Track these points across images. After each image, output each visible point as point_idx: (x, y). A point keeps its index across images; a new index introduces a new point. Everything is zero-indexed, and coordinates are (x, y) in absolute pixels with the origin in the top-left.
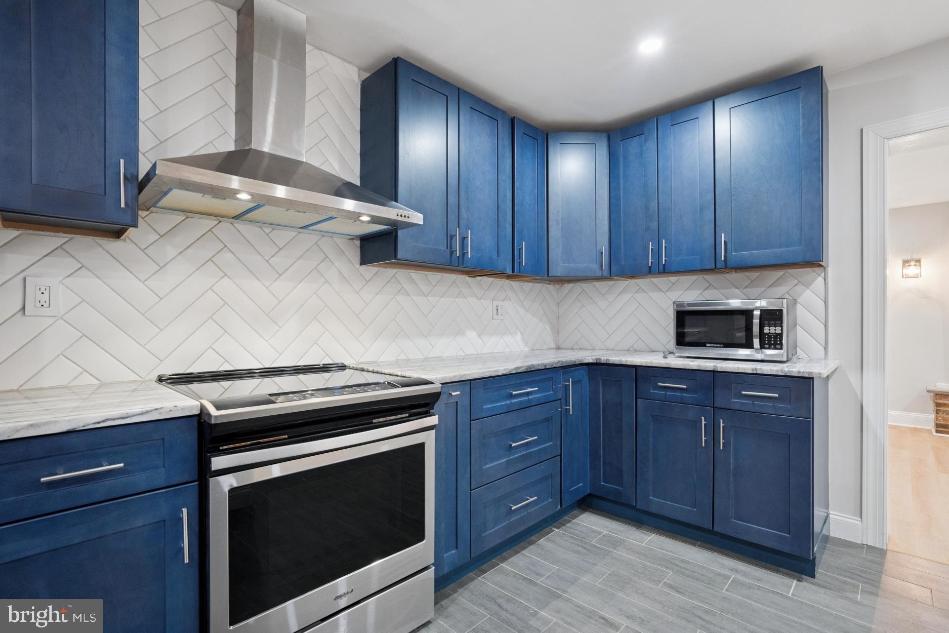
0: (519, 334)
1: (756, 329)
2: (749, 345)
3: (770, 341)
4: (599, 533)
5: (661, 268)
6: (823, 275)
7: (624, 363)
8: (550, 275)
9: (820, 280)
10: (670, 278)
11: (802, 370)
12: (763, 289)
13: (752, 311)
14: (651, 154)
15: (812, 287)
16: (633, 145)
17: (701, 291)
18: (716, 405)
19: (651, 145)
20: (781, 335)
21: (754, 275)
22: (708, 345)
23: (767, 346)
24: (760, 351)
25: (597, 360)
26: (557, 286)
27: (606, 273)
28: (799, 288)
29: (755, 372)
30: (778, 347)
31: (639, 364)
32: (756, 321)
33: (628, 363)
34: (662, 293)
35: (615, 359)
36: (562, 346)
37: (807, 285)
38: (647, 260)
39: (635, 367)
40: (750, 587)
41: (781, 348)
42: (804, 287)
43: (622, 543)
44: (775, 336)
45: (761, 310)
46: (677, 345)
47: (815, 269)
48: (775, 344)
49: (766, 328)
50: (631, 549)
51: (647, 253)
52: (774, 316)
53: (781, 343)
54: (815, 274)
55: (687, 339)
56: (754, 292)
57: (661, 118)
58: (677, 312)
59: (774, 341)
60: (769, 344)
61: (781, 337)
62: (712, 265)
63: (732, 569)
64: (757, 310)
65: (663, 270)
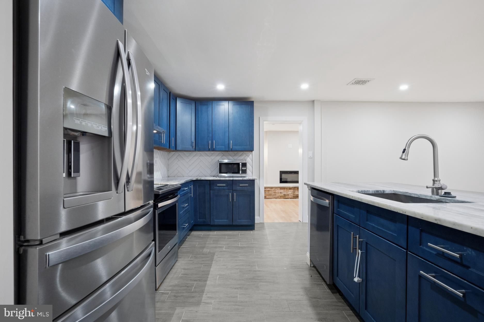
0: (160, 171)
1: (241, 168)
2: (239, 173)
3: (243, 171)
4: (202, 234)
5: (213, 149)
7: (206, 179)
8: (177, 149)
9: (251, 155)
10: (211, 152)
11: (253, 178)
12: (238, 157)
14: (210, 112)
16: (204, 108)
17: (221, 157)
18: (233, 189)
19: (210, 109)
20: (246, 170)
21: (236, 152)
22: (228, 173)
24: (241, 174)
25: (196, 179)
26: (168, 153)
27: (194, 150)
29: (243, 179)
31: (211, 179)
32: (241, 166)
33: (207, 179)
35: (203, 178)
36: (170, 176)
37: (248, 156)
38: (208, 146)
39: (210, 181)
40: (244, 234)
41: (246, 173)
42: (247, 157)
43: (210, 235)
44: (245, 170)
45: (242, 163)
46: (219, 173)
47: (250, 152)
48: (245, 172)
49: (243, 168)
50: (213, 235)
51: (208, 144)
52: (244, 165)
53: (246, 172)
54: (250, 153)
55: (222, 172)
56: (236, 158)
57: (213, 102)
58: (219, 163)
59: (244, 172)
60: (243, 172)
61: (246, 171)
62: (227, 149)
63: (239, 233)
64: (240, 163)
65: (213, 150)
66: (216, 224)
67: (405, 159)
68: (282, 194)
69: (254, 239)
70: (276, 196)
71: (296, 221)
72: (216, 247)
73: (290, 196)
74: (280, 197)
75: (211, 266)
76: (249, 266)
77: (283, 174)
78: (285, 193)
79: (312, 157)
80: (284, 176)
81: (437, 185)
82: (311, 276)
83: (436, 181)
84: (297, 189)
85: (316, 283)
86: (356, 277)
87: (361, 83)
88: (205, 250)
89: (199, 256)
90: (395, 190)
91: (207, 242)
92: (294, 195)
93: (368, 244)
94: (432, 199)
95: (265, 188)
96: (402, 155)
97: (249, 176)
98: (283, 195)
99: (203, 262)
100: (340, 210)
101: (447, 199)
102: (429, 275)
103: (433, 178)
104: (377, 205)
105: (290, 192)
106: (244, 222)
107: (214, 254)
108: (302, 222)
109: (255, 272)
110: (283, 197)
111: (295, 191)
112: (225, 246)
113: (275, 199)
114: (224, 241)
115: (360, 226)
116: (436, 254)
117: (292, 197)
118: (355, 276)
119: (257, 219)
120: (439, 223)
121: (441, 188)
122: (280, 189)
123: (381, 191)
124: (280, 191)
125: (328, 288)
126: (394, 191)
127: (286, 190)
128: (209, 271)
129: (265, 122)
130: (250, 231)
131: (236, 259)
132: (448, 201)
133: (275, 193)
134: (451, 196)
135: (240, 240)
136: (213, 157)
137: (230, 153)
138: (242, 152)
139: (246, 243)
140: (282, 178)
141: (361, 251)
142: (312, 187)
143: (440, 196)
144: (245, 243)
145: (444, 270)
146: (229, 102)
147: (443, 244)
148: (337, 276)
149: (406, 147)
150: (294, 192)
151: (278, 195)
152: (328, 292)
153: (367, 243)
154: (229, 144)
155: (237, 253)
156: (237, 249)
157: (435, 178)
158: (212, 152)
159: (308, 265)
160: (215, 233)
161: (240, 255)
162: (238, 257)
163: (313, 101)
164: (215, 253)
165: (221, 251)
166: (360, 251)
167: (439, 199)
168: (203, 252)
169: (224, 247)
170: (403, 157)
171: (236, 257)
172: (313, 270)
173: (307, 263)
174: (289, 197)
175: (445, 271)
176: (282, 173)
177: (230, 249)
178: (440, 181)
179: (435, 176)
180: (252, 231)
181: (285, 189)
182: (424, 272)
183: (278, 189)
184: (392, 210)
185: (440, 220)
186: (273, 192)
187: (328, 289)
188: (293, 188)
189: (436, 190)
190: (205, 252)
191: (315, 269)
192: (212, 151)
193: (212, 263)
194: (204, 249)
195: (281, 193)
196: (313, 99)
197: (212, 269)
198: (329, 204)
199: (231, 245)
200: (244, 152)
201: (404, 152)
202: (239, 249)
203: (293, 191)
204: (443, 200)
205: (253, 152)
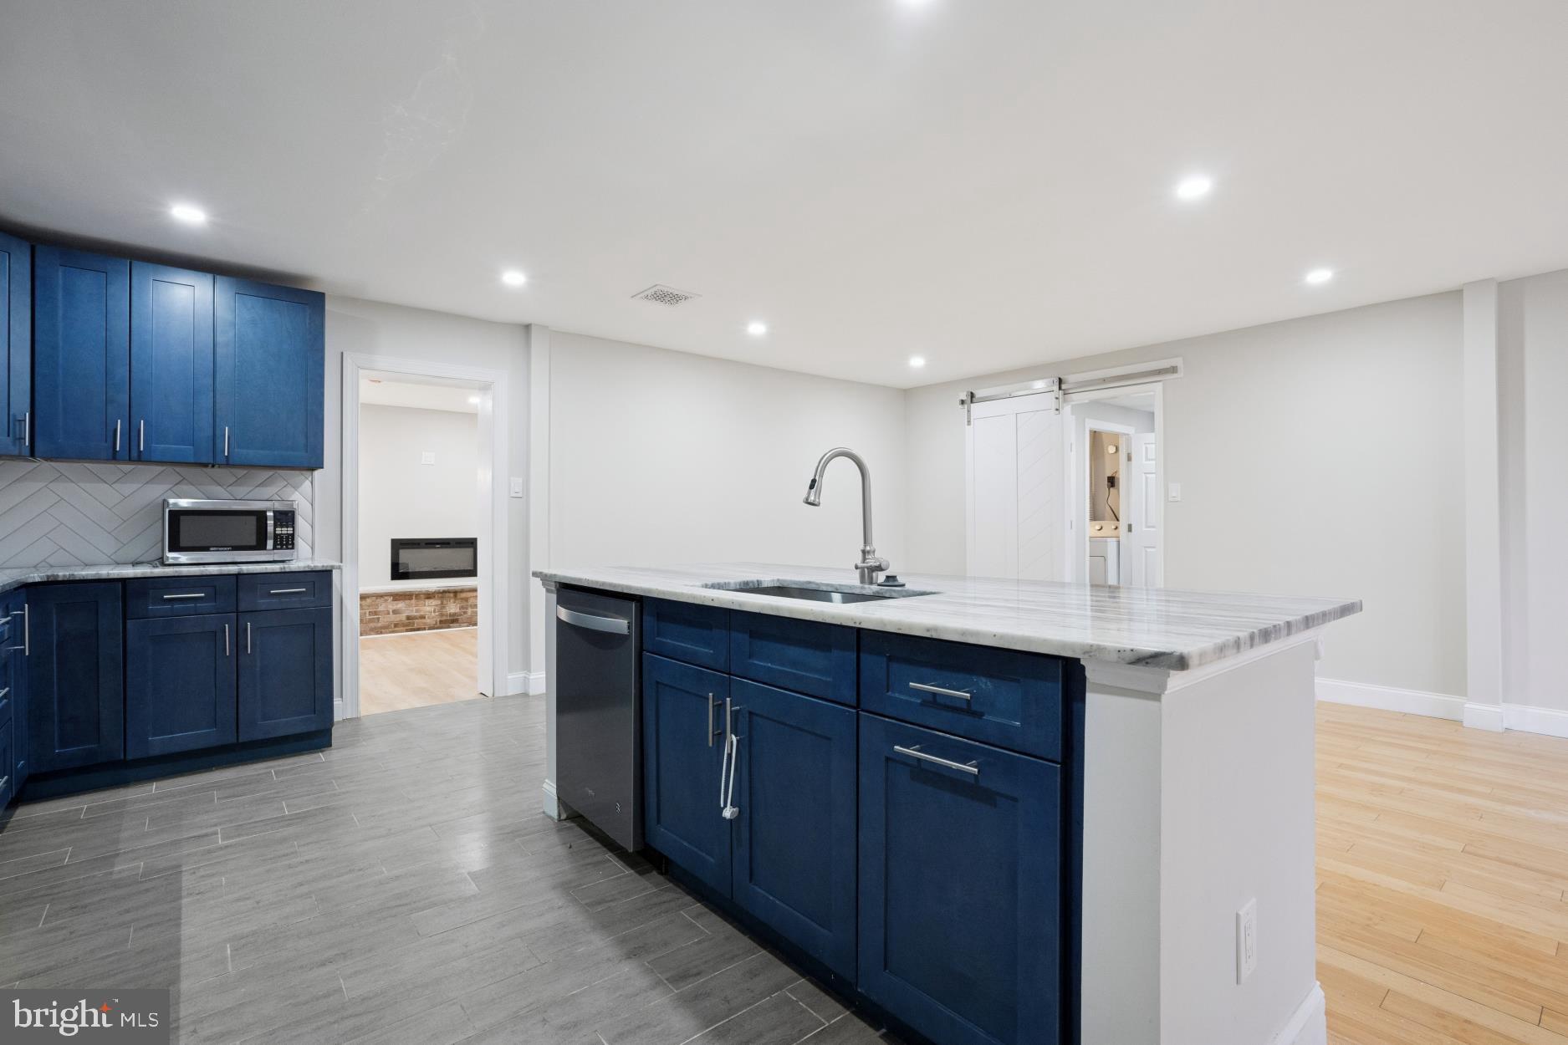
1: (270, 529)
2: (261, 545)
3: (282, 542)
5: (135, 454)
6: (310, 479)
9: (307, 483)
11: (325, 565)
12: (251, 488)
13: (265, 512)
14: (120, 304)
15: (300, 489)
17: (171, 486)
18: (242, 609)
19: (118, 289)
20: (293, 535)
21: (241, 472)
22: (212, 549)
23: (279, 547)
24: (272, 552)
27: (25, 452)
28: (289, 489)
29: (283, 570)
30: (290, 547)
31: (131, 576)
32: (270, 522)
33: (107, 577)
34: (106, 485)
37: (296, 488)
38: (110, 440)
39: (124, 581)
40: (292, 769)
41: (293, 548)
42: (293, 489)
43: (125, 802)
44: (287, 538)
45: (274, 512)
46: (170, 551)
47: (304, 472)
48: (287, 544)
49: (279, 531)
50: (144, 800)
51: (111, 434)
52: (286, 517)
53: (293, 544)
54: (303, 477)
55: (183, 544)
56: (241, 491)
57: (136, 264)
58: (170, 511)
59: (287, 542)
60: (282, 545)
61: (293, 539)
62: (209, 459)
63: (267, 768)
64: (270, 511)
65: (141, 459)
66: (155, 751)
67: (816, 503)
68: (403, 617)
69: (340, 778)
70: (380, 625)
71: (472, 695)
72: (176, 843)
73: (428, 621)
74: (396, 627)
75: (180, 918)
76: (351, 871)
77: (402, 548)
78: (412, 611)
79: (520, 495)
80: (406, 556)
81: (871, 562)
82: (570, 847)
83: (868, 552)
84: (452, 595)
85: (589, 861)
86: (725, 806)
87: (667, 299)
88: (121, 868)
89: (97, 898)
90: (781, 578)
91: (124, 835)
92: (442, 615)
93: (757, 715)
94: (864, 592)
95: (363, 597)
96: (809, 494)
97: (302, 558)
98: (404, 619)
99: (128, 917)
100: (664, 640)
101: (894, 591)
102: (913, 750)
103: (862, 547)
104: (787, 615)
105: (428, 609)
106: (289, 724)
107: (176, 871)
108: (490, 695)
109: (382, 884)
110: (404, 625)
111: (445, 602)
112: (219, 829)
113: (377, 633)
114: (207, 812)
115: (729, 674)
116: (921, 704)
117: (436, 623)
118: (722, 806)
119: (341, 709)
120: (935, 636)
121: (879, 568)
122: (394, 600)
123: (753, 582)
124: (395, 607)
125: (624, 864)
126: (778, 580)
127: (413, 601)
128: (179, 940)
129: (361, 371)
130: (316, 755)
131: (287, 862)
132: (894, 595)
133: (376, 613)
134: (896, 583)
135: (283, 791)
136: (128, 488)
137: (216, 472)
138: (271, 473)
139: (311, 796)
140: (400, 562)
141: (736, 736)
142: (560, 583)
143: (879, 585)
144: (305, 798)
145: (937, 733)
146: (218, 277)
147: (934, 680)
148: (659, 821)
149: (815, 476)
150: (443, 606)
151: (385, 620)
152: (627, 876)
153: (751, 713)
154: (215, 438)
155: (284, 840)
156: (282, 827)
157: (865, 546)
158: (127, 467)
159: (550, 817)
160: (154, 788)
161: (299, 846)
162: (296, 852)
163: (527, 328)
164: (180, 866)
165: (209, 852)
166: (733, 737)
167: (878, 592)
168: (115, 877)
169: (216, 833)
170: (812, 498)
171: (287, 855)
172: (569, 828)
173: (544, 812)
174: (425, 624)
175: (941, 734)
176: (398, 545)
177: (247, 835)
178: (874, 552)
179: (866, 541)
180: (322, 752)
181: (411, 599)
182: (901, 747)
183: (386, 600)
184: (829, 621)
185: (936, 629)
186: (367, 611)
187: (627, 867)
188: (439, 592)
189: (868, 572)
190: (124, 875)
191: (573, 824)
192: (130, 460)
193: (180, 909)
194: (113, 865)
195: (395, 612)
196: (527, 320)
197: (186, 931)
198: (629, 628)
199: (250, 818)
200: (279, 472)
201: (812, 487)
202: (289, 825)
203: (439, 602)
204: (886, 592)
205: (317, 473)
